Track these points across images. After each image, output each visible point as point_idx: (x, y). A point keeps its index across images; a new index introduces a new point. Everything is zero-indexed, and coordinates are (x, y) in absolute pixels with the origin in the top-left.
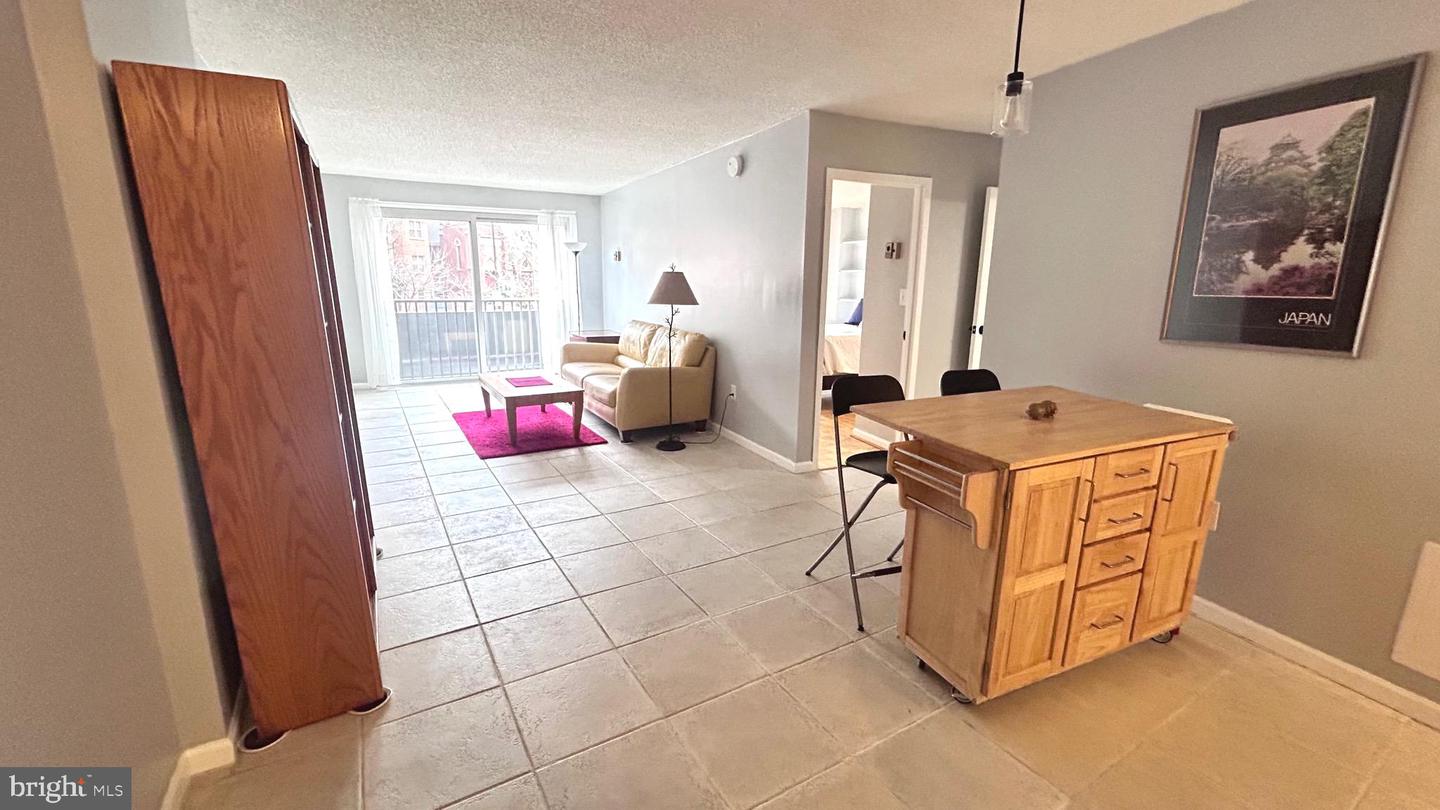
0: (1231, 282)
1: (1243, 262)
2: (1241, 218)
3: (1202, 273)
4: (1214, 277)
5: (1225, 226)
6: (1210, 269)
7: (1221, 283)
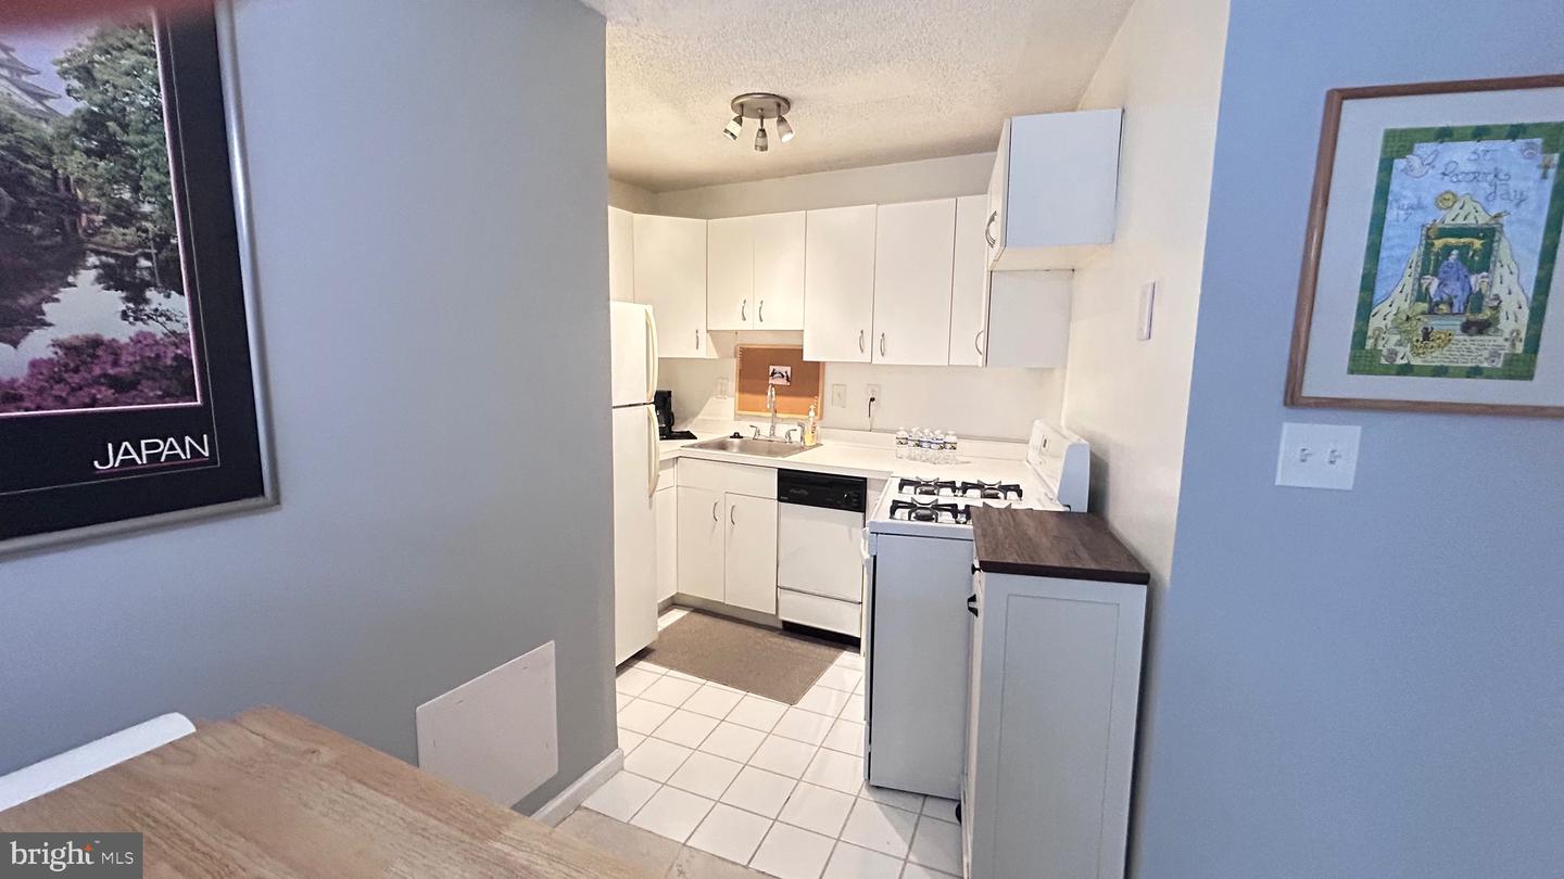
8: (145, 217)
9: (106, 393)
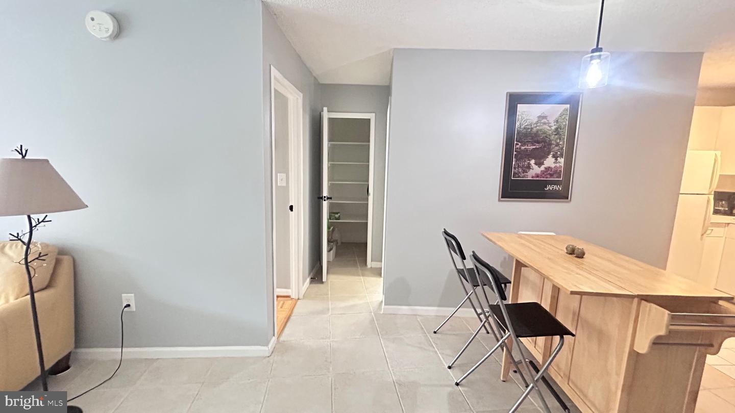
0: (527, 173)
1: (531, 164)
2: (529, 145)
3: (515, 168)
4: (520, 170)
5: (523, 148)
6: (518, 167)
7: (523, 173)
8: (561, 145)
9: (549, 176)
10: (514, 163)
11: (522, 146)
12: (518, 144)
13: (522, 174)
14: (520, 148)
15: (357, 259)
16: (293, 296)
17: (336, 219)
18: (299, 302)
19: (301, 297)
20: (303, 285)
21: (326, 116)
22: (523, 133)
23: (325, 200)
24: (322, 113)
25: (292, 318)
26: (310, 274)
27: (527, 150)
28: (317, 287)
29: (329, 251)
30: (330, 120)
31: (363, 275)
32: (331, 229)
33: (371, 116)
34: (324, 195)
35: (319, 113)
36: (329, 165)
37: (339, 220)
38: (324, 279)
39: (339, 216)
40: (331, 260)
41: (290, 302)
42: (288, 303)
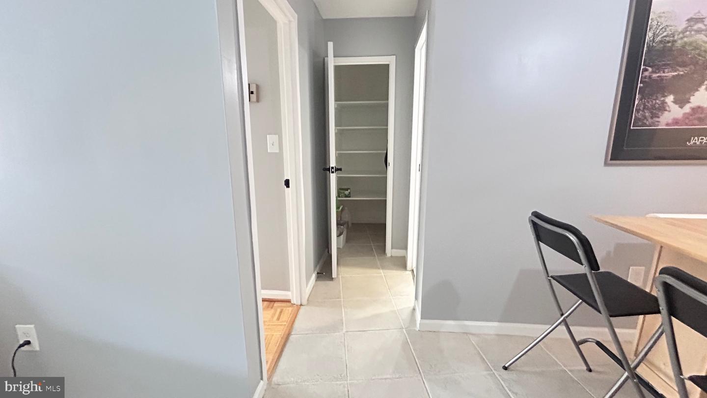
0: (659, 117)
1: (666, 103)
2: (666, 70)
3: (638, 111)
4: (647, 114)
5: (655, 76)
6: (644, 108)
7: (652, 118)
10: (636, 102)
11: (653, 72)
12: (647, 70)
13: (650, 120)
14: (650, 77)
15: (372, 244)
16: (294, 301)
17: (346, 196)
18: (302, 310)
19: (305, 302)
20: (307, 287)
21: (332, 63)
22: (658, 50)
23: (333, 172)
24: (326, 58)
25: (292, 338)
26: (315, 267)
27: (662, 80)
28: (325, 285)
29: (339, 236)
30: (337, 68)
31: (383, 268)
32: (341, 208)
33: (390, 60)
34: (331, 166)
35: (321, 60)
36: (336, 131)
37: (350, 197)
38: (334, 275)
39: (350, 193)
40: (341, 247)
41: (290, 309)
42: (288, 311)
